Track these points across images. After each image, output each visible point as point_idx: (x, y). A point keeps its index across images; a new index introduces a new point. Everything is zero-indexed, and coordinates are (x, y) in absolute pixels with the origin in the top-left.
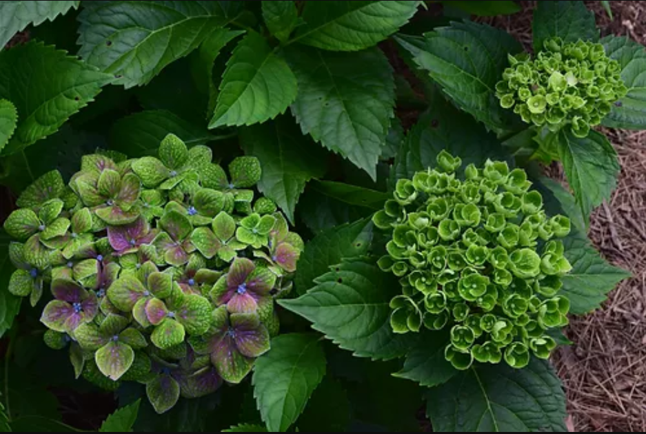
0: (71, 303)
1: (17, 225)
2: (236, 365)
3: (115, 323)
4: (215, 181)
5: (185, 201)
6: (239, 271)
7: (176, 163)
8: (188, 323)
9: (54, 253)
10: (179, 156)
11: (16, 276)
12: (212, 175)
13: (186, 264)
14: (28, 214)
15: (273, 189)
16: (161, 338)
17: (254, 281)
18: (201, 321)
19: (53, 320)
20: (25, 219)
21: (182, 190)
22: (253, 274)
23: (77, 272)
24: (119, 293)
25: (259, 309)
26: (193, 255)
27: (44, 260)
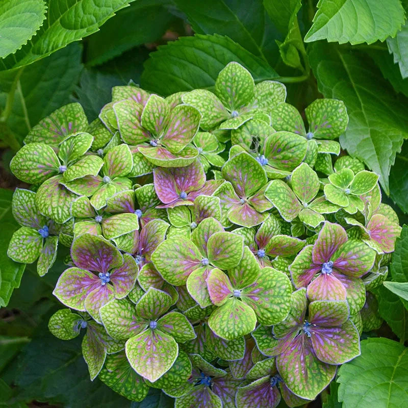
0: (96, 273)
1: (30, 163)
2: (309, 375)
3: (156, 301)
4: (290, 125)
5: (253, 147)
6: (329, 241)
7: (240, 101)
8: (260, 306)
9: (80, 201)
10: (244, 91)
11: (20, 235)
12: (288, 117)
13: (259, 226)
14: (45, 150)
15: (359, 146)
16: (225, 323)
17: (345, 259)
18: (278, 304)
19: (69, 295)
20: (41, 155)
21: (251, 133)
22: (343, 249)
23: (110, 227)
24: (168, 258)
25: (349, 297)
26: (268, 216)
27: (65, 210)
